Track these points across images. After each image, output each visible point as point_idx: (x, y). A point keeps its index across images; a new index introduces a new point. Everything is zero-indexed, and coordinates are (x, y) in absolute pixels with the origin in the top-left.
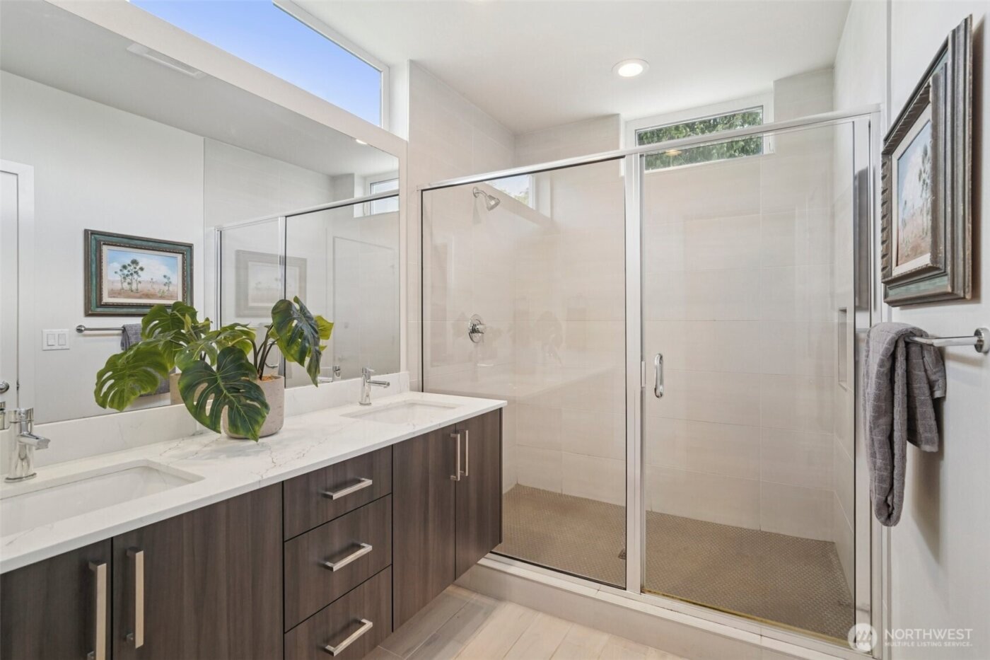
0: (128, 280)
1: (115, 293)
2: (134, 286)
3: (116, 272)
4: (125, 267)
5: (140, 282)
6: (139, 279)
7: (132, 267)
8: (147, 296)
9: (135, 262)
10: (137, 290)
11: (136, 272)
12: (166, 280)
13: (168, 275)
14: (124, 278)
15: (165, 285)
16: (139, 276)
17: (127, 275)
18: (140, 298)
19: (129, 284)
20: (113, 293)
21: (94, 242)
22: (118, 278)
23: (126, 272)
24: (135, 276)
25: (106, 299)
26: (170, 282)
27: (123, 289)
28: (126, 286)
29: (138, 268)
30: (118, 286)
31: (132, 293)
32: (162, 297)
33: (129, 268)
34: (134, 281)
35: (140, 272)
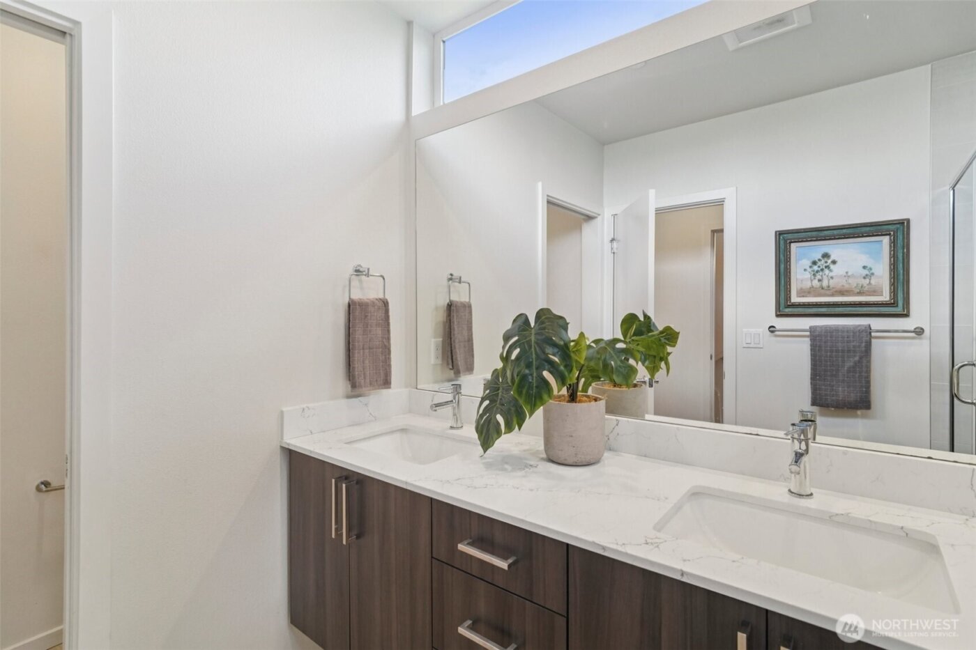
0: (818, 277)
1: (805, 292)
2: (825, 283)
3: (805, 270)
4: (814, 263)
5: (832, 278)
6: (831, 274)
7: (823, 261)
8: (842, 293)
9: (826, 256)
10: (829, 287)
11: (827, 267)
12: (865, 272)
13: (869, 265)
14: (814, 275)
15: (864, 278)
16: (831, 271)
17: (817, 272)
18: (832, 295)
19: (819, 280)
20: (801, 293)
21: (782, 242)
22: (808, 275)
23: (816, 268)
24: (827, 271)
25: (795, 299)
26: (873, 274)
27: (813, 287)
28: (816, 283)
29: (829, 261)
30: (808, 284)
31: (823, 291)
32: (860, 293)
33: (819, 263)
34: (825, 277)
35: (832, 267)
